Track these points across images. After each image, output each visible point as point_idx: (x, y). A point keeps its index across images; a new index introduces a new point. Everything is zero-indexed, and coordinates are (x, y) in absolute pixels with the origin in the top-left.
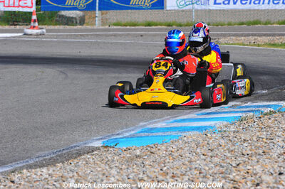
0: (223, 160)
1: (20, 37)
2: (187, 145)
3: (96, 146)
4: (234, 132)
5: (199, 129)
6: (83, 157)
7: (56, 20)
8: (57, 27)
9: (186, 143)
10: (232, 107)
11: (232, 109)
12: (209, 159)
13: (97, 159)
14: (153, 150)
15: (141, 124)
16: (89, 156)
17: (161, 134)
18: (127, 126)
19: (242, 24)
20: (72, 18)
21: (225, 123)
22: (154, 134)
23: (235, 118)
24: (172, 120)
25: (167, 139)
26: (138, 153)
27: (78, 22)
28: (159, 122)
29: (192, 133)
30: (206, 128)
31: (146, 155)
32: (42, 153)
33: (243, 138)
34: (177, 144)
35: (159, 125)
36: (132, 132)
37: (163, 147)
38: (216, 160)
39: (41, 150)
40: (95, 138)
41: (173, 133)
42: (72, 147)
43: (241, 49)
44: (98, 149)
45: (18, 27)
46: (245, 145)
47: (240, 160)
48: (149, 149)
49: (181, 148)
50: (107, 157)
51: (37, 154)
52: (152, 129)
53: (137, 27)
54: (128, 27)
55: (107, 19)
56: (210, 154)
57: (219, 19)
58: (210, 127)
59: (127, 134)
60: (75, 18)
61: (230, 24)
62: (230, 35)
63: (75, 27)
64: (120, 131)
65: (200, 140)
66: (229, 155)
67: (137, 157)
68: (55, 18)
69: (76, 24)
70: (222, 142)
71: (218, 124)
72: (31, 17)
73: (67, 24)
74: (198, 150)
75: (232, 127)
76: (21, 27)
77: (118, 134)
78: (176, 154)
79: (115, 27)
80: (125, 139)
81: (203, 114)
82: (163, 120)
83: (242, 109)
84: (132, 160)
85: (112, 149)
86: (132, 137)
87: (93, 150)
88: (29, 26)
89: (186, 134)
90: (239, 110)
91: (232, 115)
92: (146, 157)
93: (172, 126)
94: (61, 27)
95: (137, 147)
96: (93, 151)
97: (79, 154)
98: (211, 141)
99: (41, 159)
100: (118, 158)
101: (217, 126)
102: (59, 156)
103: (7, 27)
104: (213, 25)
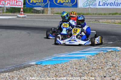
0: (83, 71)
1: (15, 18)
3: (33, 64)
4: (93, 59)
5: (78, 58)
6: (26, 68)
7: (32, 12)
8: (32, 14)
9: (70, 63)
11: (95, 50)
12: (77, 70)
13: (32, 69)
15: (55, 55)
16: (29, 68)
17: (61, 59)
18: (48, 56)
19: (110, 14)
20: (39, 10)
21: (90, 55)
22: (58, 60)
23: (95, 53)
25: (63, 62)
26: (49, 67)
29: (74, 59)
30: (81, 57)
31: (53, 68)
32: (8, 67)
33: (95, 62)
34: (66, 64)
35: (62, 56)
37: (61, 65)
38: (81, 71)
39: (9, 65)
40: (33, 61)
41: (67, 59)
42: (22, 64)
43: (107, 25)
44: (33, 65)
45: (15, 14)
46: (95, 64)
47: (91, 71)
48: (55, 65)
49: (68, 66)
50: (36, 69)
52: (59, 57)
55: (54, 11)
56: (79, 68)
58: (83, 57)
59: (47, 59)
61: (105, 14)
62: (104, 19)
63: (39, 14)
64: (45, 58)
65: (77, 62)
66: (87, 69)
67: (49, 69)
70: (86, 63)
71: (87, 56)
73: (36, 13)
74: (75, 67)
75: (93, 57)
76: (17, 14)
78: (64, 68)
79: (56, 15)
80: (45, 61)
81: (82, 52)
82: (64, 54)
83: (99, 50)
85: (39, 65)
86: (49, 60)
88: (19, 14)
89: (72, 60)
90: (98, 50)
93: (67, 56)
94: (33, 14)
95: (49, 65)
96: (31, 66)
97: (25, 67)
98: (81, 63)
99: (7, 69)
100: (40, 69)
101: (86, 56)
102: (16, 68)
103: (11, 14)
104: (98, 14)
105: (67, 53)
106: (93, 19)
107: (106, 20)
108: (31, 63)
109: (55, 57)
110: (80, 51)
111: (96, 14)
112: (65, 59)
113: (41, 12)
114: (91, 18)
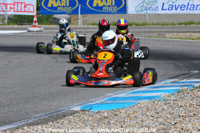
0: (165, 120)
1: (25, 33)
3: (76, 110)
4: (174, 100)
5: (149, 98)
6: (67, 118)
7: (51, 22)
8: (51, 26)
9: (139, 108)
11: (173, 84)
12: (155, 120)
13: (77, 119)
14: (116, 113)
15: (109, 94)
16: (71, 117)
17: (122, 101)
18: (98, 96)
19: (181, 24)
21: (168, 94)
22: (117, 102)
23: (175, 90)
24: (130, 92)
25: (126, 105)
26: (106, 115)
28: (121, 93)
29: (144, 101)
30: (154, 97)
31: (111, 116)
32: (38, 115)
33: (180, 105)
34: (133, 108)
35: (121, 95)
36: (102, 100)
37: (124, 111)
38: (160, 120)
39: (38, 113)
40: (76, 104)
41: (131, 101)
42: (59, 111)
44: (78, 112)
45: (24, 26)
46: (181, 109)
47: (177, 120)
48: (114, 112)
49: (136, 112)
50: (84, 118)
51: (35, 116)
52: (116, 98)
55: (86, 21)
56: (156, 116)
57: (166, 21)
58: (157, 96)
59: (98, 102)
61: (172, 24)
62: (173, 32)
64: (93, 100)
65: (150, 106)
66: (169, 116)
67: (105, 118)
68: (50, 20)
70: (165, 107)
72: (33, 19)
74: (148, 113)
75: (172, 97)
76: (26, 26)
77: (92, 102)
78: (132, 116)
79: (92, 26)
80: (96, 105)
81: (152, 88)
82: (124, 92)
83: (180, 84)
84: (102, 120)
85: (87, 112)
86: (102, 103)
88: (32, 26)
89: (140, 102)
90: (177, 85)
91: (173, 88)
92: (111, 118)
93: (130, 96)
94: (54, 26)
95: (105, 111)
96: (74, 114)
97: (64, 116)
98: (157, 107)
99: (37, 119)
100: (92, 118)
101: (162, 96)
102: (51, 117)
103: (16, 26)
104: (161, 25)
105: (128, 91)
106: (153, 32)
107: (175, 34)
108: (73, 109)
109: (110, 98)
110: (148, 87)
111: (158, 24)
112: (128, 101)
114: (150, 32)
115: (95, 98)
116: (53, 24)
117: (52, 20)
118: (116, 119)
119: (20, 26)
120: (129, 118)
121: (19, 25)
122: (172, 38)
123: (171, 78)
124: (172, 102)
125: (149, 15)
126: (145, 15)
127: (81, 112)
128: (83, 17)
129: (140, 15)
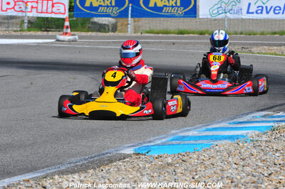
0: (255, 169)
1: (52, 43)
2: (219, 154)
3: (128, 153)
4: (266, 141)
5: (231, 138)
6: (115, 164)
7: (89, 27)
8: (89, 34)
9: (217, 151)
10: (264, 116)
11: (264, 119)
12: (240, 169)
13: (129, 166)
14: (184, 158)
15: (173, 132)
16: (121, 163)
17: (192, 142)
18: (159, 134)
19: (275, 33)
20: (105, 25)
21: (257, 132)
22: (186, 142)
23: (267, 127)
24: (204, 128)
25: (199, 148)
26: (170, 161)
27: (110, 29)
28: (190, 130)
29: (224, 142)
30: (237, 137)
31: (178, 163)
32: (73, 160)
33: (275, 148)
34: (208, 152)
35: (190, 134)
36: (164, 140)
37: (195, 156)
38: (248, 169)
39: (73, 156)
40: (127, 145)
41: (205, 142)
42: (104, 154)
43: (273, 59)
44: (129, 156)
45: (50, 33)
46: (277, 154)
47: (272, 169)
48: (181, 157)
49: (213, 157)
50: (138, 165)
51: (69, 160)
52: (184, 137)
53: (169, 35)
54: (160, 35)
55: (139, 27)
56: (242, 163)
57: (252, 28)
58: (242, 136)
59: (158, 142)
60: (108, 26)
61: (262, 34)
62: (262, 45)
63: (108, 34)
64: (152, 139)
65: (232, 149)
66: (261, 164)
67: (169, 164)
68: (88, 25)
69: (109, 31)
70: (254, 151)
71: (250, 133)
72: (63, 24)
73: (100, 31)
74: (230, 159)
75: (264, 136)
76: (54, 33)
77: (150, 142)
78: (207, 163)
79: (148, 35)
80: (156, 147)
81: (235, 123)
82: (195, 129)
83: (274, 119)
84: (164, 167)
85: (143, 157)
86: (163, 144)
87: (125, 156)
89: (219, 143)
90: (271, 119)
91: (264, 124)
92: (178, 165)
93: (204, 134)
94: (94, 34)
95: (169, 155)
96: (125, 158)
97: (111, 161)
98: (243, 150)
99: (72, 165)
100: (150, 165)
101: (250, 135)
102: (91, 163)
103: (40, 33)
104: (246, 34)
105: (200, 127)
106: (235, 44)
107: (266, 47)
108: (123, 152)
109: (175, 137)
110: (229, 122)
111: (241, 33)
112: (200, 142)
113: (109, 29)
115: (154, 136)
116: (92, 31)
117: (90, 25)
118: (184, 166)
119: (45, 33)
120: (203, 166)
121: (44, 31)
122: (262, 53)
123: (262, 110)
124: (264, 144)
125: (229, 20)
126: (223, 20)
127: (134, 157)
128: (135, 22)
129: (215, 20)
